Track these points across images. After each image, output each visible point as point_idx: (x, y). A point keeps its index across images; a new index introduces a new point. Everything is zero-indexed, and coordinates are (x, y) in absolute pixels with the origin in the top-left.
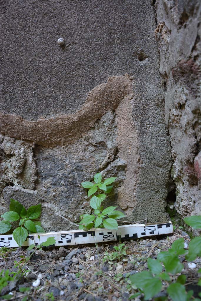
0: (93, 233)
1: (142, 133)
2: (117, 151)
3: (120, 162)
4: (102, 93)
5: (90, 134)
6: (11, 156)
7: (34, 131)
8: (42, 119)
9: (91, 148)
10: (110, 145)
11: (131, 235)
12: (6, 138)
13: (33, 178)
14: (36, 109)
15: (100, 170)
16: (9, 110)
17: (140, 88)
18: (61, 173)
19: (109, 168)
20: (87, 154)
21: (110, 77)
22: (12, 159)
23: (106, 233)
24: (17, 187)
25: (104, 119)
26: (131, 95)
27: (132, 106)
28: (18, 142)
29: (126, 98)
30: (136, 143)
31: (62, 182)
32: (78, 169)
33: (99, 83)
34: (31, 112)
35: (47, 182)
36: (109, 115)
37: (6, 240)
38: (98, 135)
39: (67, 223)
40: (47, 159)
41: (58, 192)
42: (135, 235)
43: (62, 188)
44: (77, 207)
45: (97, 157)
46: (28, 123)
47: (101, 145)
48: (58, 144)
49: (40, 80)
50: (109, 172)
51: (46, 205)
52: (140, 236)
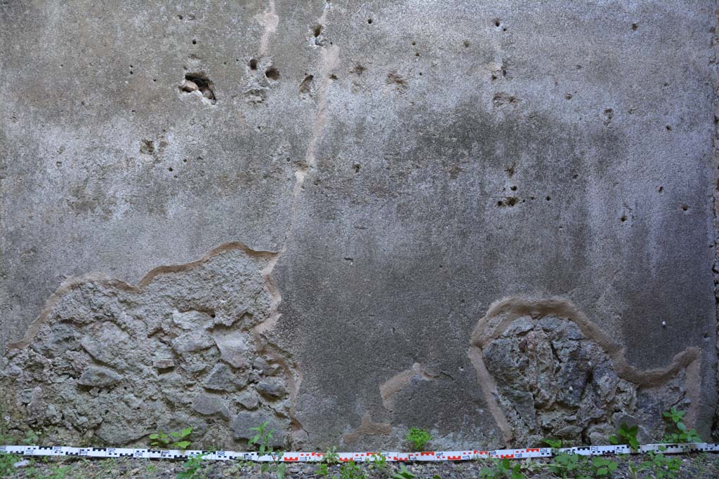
0: (677, 446)
1: (703, 384)
2: (685, 393)
3: (687, 401)
4: (683, 357)
5: (671, 381)
6: (624, 392)
7: (643, 378)
8: (648, 371)
9: (670, 391)
10: (682, 389)
11: (699, 449)
12: (622, 380)
13: (634, 407)
14: (646, 365)
15: (674, 405)
16: (630, 364)
17: (704, 355)
18: (650, 405)
19: (679, 404)
20: (667, 394)
21: (688, 348)
22: (623, 394)
23: (684, 447)
24: (625, 413)
25: (680, 373)
26: (698, 360)
27: (699, 367)
28: (629, 383)
29: (695, 361)
30: (699, 390)
31: (650, 411)
32: (662, 403)
33: (681, 351)
34: (643, 367)
35: (641, 411)
36: (683, 370)
37: (620, 449)
38: (675, 383)
39: (651, 440)
40: (643, 395)
41: (647, 418)
42: (702, 449)
43: (650, 415)
44: (656, 429)
45: (673, 397)
46: (640, 373)
47: (677, 389)
48: (652, 386)
49: (649, 346)
50: (679, 407)
51: (640, 426)
52: (704, 450)
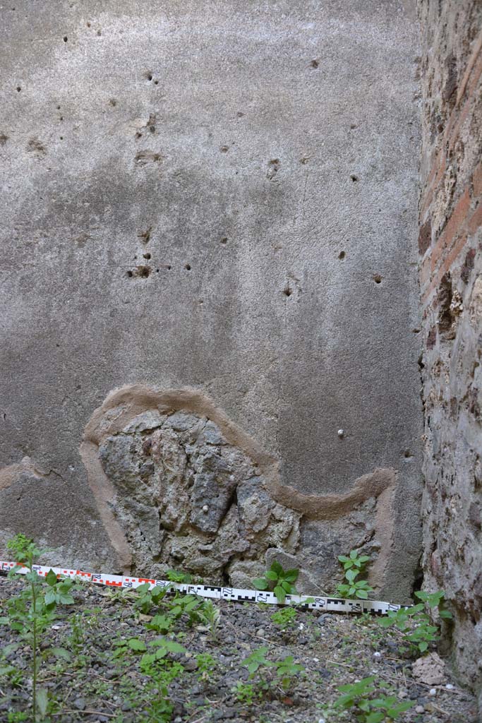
0: (343, 603)
1: (398, 521)
2: (374, 533)
3: (375, 543)
4: (369, 481)
5: (352, 514)
6: (280, 521)
7: (306, 504)
8: (314, 495)
9: (352, 527)
10: (368, 526)
11: (376, 610)
12: (278, 505)
13: (296, 544)
14: (311, 487)
15: (356, 547)
16: (288, 483)
17: (402, 482)
18: (321, 544)
19: (364, 547)
20: (347, 531)
21: (377, 469)
22: (280, 524)
23: (354, 605)
24: (280, 550)
25: (366, 503)
26: (393, 487)
27: (393, 497)
28: (289, 511)
29: (389, 489)
30: (392, 529)
31: (321, 552)
32: (337, 543)
33: (367, 472)
34: (306, 488)
35: (307, 550)
36: (372, 501)
37: (264, 596)
38: (360, 516)
39: (318, 591)
40: (310, 529)
41: (315, 561)
42: (380, 611)
43: (320, 558)
44: (329, 578)
45: (356, 535)
46: (301, 497)
47: (360, 526)
48: (324, 518)
49: (318, 462)
50: (364, 550)
51: (302, 571)
52: (384, 612)
